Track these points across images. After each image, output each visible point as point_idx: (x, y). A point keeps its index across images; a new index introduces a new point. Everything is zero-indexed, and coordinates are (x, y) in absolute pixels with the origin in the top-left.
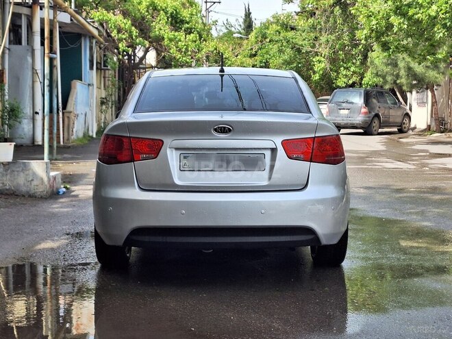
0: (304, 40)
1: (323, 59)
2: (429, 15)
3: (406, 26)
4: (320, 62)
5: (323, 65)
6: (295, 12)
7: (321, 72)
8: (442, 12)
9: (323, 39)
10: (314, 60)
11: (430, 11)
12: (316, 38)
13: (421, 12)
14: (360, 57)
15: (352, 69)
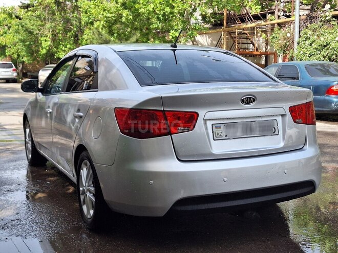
0: (33, 25)
1: (48, 39)
2: (149, 10)
3: (131, 17)
4: (46, 41)
5: (49, 43)
6: (19, 6)
7: (48, 48)
8: (158, 9)
9: (48, 25)
10: (42, 39)
11: (149, 8)
12: (43, 26)
13: (143, 7)
14: (72, 39)
15: (68, 46)
